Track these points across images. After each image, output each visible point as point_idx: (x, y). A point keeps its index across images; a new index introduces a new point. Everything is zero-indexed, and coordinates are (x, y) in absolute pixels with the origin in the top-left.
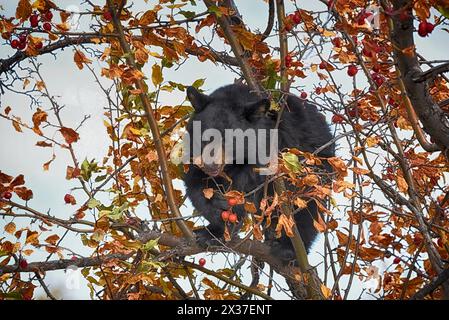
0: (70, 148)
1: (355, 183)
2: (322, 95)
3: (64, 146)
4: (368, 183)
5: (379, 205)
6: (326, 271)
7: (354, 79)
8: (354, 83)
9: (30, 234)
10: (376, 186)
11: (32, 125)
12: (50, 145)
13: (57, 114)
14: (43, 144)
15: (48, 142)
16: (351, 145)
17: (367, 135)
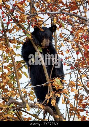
1: (76, 89)
2: (67, 60)
4: (81, 89)
5: (85, 96)
6: (66, 115)
7: (78, 56)
8: (78, 57)
10: (84, 90)
16: (76, 76)
17: (82, 74)
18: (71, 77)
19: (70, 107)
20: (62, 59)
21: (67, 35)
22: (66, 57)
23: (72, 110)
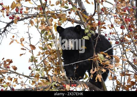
4: (127, 64)
5: (131, 71)
8: (123, 31)
10: (129, 65)
11: (20, 42)
13: (30, 39)
14: (23, 49)
16: (121, 51)
17: (127, 48)
18: (117, 52)
19: (117, 84)
20: (106, 33)
21: (110, 9)
22: (110, 32)
23: (119, 87)
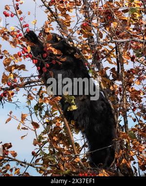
0: (35, 131)
3: (33, 130)
9: (16, 169)
11: (20, 120)
12: (27, 129)
13: (31, 115)
14: (24, 128)
15: (27, 128)
